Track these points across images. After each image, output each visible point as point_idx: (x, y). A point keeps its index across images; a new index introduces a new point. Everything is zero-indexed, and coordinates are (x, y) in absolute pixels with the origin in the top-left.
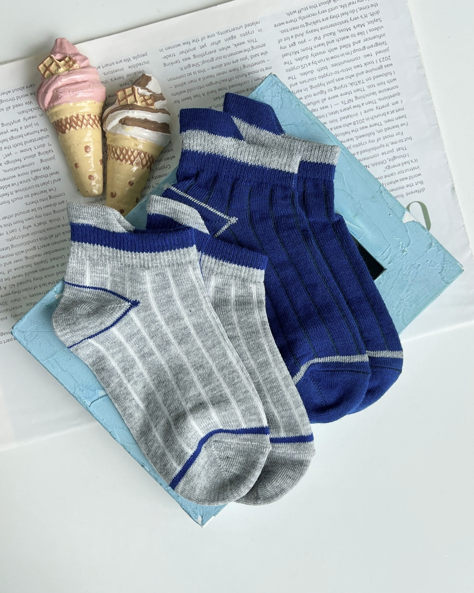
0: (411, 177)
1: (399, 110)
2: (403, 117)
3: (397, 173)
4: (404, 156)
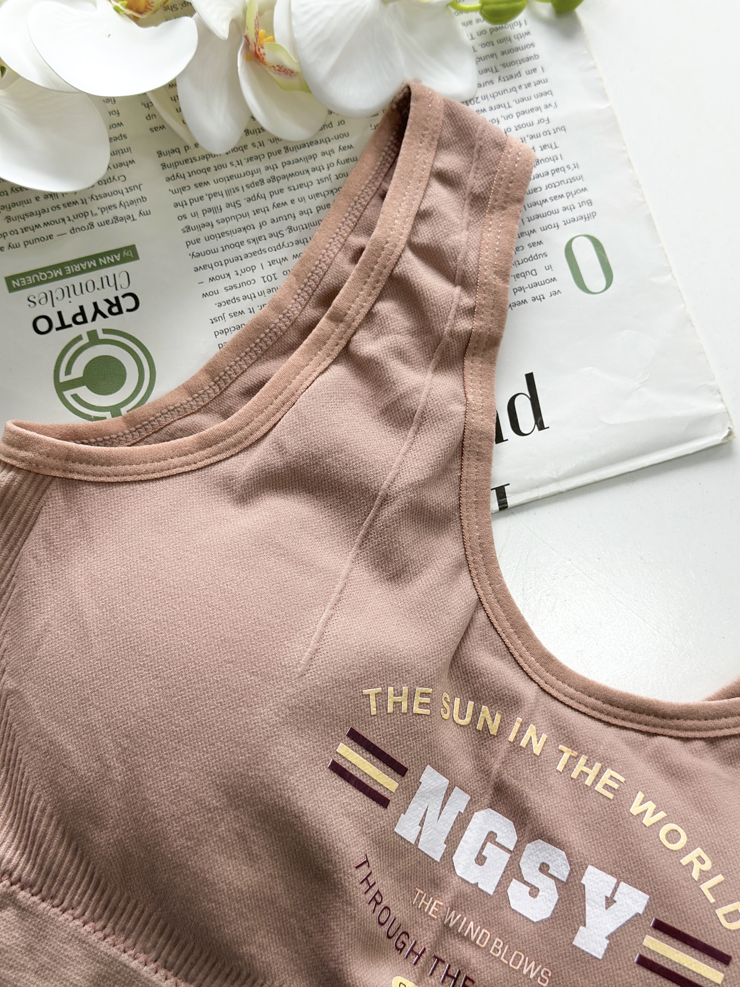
0: (569, 194)
1: (539, 82)
2: (546, 93)
3: (544, 188)
4: (555, 159)
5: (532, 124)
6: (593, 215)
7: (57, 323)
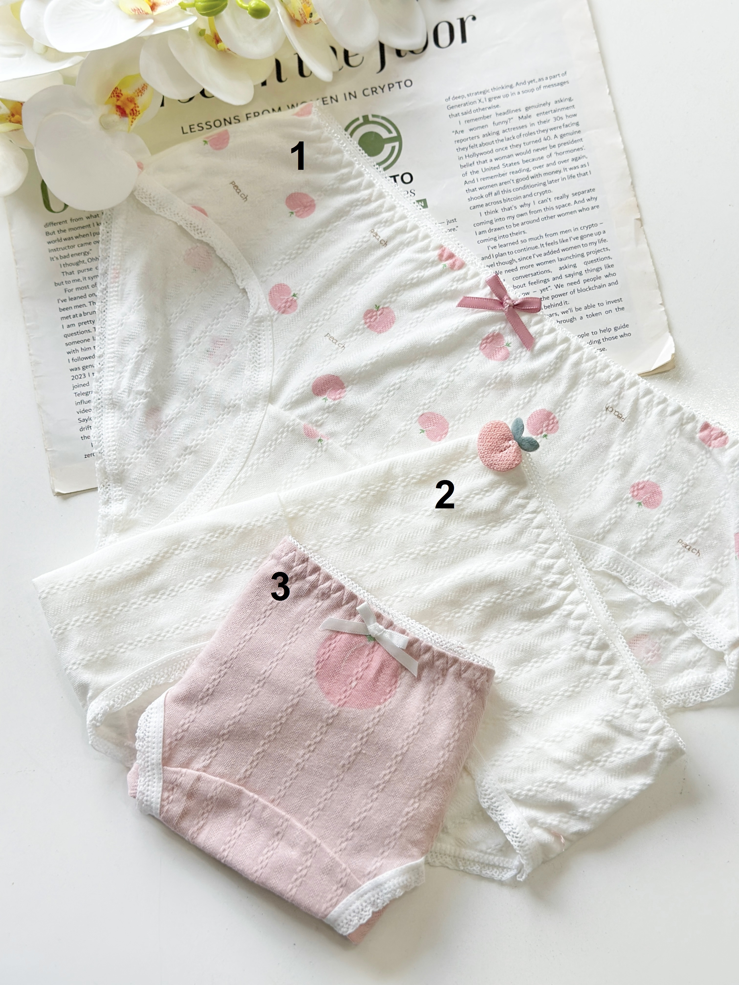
0: (60, 240)
1: (67, 318)
2: (63, 310)
3: (76, 246)
4: (65, 265)
5: (77, 289)
6: (46, 225)
7: (398, 179)
